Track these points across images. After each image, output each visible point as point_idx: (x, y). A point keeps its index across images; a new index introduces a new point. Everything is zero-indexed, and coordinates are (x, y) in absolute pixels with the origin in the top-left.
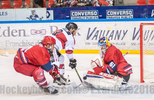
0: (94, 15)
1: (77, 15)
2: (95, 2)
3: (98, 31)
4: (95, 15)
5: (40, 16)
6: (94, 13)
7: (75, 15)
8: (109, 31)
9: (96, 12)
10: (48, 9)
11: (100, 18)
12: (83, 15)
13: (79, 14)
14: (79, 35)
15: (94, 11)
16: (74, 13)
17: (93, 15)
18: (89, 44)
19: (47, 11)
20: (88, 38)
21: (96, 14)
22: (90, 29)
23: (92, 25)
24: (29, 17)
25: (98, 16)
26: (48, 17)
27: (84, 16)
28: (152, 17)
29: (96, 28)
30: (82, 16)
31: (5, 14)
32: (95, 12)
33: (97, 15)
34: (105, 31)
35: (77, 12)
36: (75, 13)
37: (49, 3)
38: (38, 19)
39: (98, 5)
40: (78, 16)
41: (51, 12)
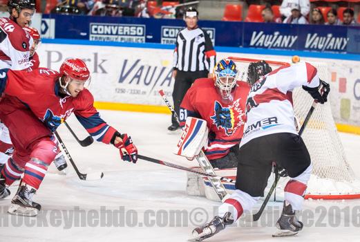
0: (136, 35)
1: (102, 32)
2: (141, 10)
3: (142, 68)
4: (138, 34)
6: (136, 30)
7: (99, 32)
8: (164, 69)
9: (140, 29)
10: (45, 16)
12: (114, 32)
14: (104, 72)
15: (137, 27)
16: (96, 27)
17: (134, 34)
18: (123, 91)
19: (43, 20)
20: (122, 79)
21: (141, 33)
22: (126, 61)
23: (132, 54)
25: (144, 38)
27: (117, 34)
28: (252, 46)
29: (138, 61)
30: (112, 34)
32: (138, 29)
33: (143, 35)
34: (156, 68)
35: (104, 26)
36: (99, 27)
37: (48, 5)
40: (104, 34)
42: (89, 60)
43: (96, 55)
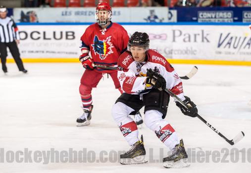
2: (229, 2)
3: (232, 38)
4: (228, 17)
5: (160, 17)
7: (204, 17)
8: (245, 38)
9: (230, 14)
10: (170, 8)
11: (235, 21)
12: (213, 16)
13: (209, 15)
14: (208, 41)
16: (202, 14)
17: (226, 17)
18: (220, 53)
19: (169, 11)
20: (219, 45)
22: (221, 34)
23: (225, 30)
24: (146, 17)
25: (232, 20)
26: (170, 19)
27: (215, 17)
29: (229, 34)
30: (212, 18)
31: (117, 13)
32: (228, 14)
33: (231, 18)
34: (240, 38)
36: (204, 14)
37: (172, 2)
38: (157, 21)
39: (232, 5)
40: (207, 18)
41: (174, 12)
42: (199, 35)
43: (203, 31)
